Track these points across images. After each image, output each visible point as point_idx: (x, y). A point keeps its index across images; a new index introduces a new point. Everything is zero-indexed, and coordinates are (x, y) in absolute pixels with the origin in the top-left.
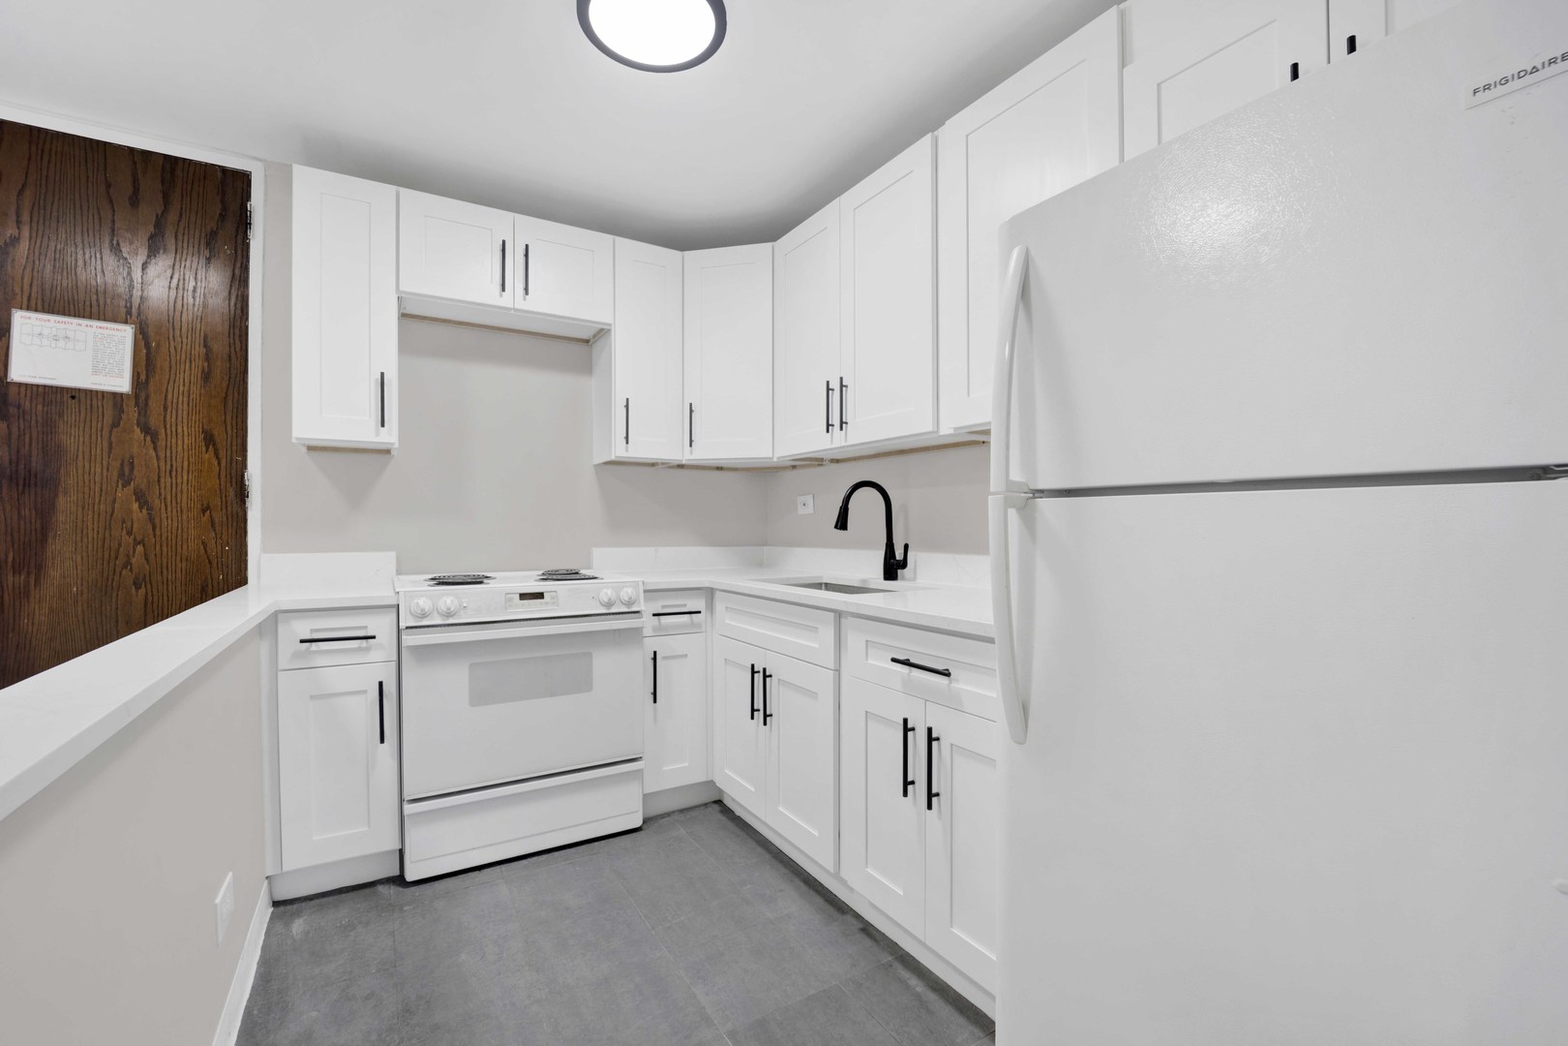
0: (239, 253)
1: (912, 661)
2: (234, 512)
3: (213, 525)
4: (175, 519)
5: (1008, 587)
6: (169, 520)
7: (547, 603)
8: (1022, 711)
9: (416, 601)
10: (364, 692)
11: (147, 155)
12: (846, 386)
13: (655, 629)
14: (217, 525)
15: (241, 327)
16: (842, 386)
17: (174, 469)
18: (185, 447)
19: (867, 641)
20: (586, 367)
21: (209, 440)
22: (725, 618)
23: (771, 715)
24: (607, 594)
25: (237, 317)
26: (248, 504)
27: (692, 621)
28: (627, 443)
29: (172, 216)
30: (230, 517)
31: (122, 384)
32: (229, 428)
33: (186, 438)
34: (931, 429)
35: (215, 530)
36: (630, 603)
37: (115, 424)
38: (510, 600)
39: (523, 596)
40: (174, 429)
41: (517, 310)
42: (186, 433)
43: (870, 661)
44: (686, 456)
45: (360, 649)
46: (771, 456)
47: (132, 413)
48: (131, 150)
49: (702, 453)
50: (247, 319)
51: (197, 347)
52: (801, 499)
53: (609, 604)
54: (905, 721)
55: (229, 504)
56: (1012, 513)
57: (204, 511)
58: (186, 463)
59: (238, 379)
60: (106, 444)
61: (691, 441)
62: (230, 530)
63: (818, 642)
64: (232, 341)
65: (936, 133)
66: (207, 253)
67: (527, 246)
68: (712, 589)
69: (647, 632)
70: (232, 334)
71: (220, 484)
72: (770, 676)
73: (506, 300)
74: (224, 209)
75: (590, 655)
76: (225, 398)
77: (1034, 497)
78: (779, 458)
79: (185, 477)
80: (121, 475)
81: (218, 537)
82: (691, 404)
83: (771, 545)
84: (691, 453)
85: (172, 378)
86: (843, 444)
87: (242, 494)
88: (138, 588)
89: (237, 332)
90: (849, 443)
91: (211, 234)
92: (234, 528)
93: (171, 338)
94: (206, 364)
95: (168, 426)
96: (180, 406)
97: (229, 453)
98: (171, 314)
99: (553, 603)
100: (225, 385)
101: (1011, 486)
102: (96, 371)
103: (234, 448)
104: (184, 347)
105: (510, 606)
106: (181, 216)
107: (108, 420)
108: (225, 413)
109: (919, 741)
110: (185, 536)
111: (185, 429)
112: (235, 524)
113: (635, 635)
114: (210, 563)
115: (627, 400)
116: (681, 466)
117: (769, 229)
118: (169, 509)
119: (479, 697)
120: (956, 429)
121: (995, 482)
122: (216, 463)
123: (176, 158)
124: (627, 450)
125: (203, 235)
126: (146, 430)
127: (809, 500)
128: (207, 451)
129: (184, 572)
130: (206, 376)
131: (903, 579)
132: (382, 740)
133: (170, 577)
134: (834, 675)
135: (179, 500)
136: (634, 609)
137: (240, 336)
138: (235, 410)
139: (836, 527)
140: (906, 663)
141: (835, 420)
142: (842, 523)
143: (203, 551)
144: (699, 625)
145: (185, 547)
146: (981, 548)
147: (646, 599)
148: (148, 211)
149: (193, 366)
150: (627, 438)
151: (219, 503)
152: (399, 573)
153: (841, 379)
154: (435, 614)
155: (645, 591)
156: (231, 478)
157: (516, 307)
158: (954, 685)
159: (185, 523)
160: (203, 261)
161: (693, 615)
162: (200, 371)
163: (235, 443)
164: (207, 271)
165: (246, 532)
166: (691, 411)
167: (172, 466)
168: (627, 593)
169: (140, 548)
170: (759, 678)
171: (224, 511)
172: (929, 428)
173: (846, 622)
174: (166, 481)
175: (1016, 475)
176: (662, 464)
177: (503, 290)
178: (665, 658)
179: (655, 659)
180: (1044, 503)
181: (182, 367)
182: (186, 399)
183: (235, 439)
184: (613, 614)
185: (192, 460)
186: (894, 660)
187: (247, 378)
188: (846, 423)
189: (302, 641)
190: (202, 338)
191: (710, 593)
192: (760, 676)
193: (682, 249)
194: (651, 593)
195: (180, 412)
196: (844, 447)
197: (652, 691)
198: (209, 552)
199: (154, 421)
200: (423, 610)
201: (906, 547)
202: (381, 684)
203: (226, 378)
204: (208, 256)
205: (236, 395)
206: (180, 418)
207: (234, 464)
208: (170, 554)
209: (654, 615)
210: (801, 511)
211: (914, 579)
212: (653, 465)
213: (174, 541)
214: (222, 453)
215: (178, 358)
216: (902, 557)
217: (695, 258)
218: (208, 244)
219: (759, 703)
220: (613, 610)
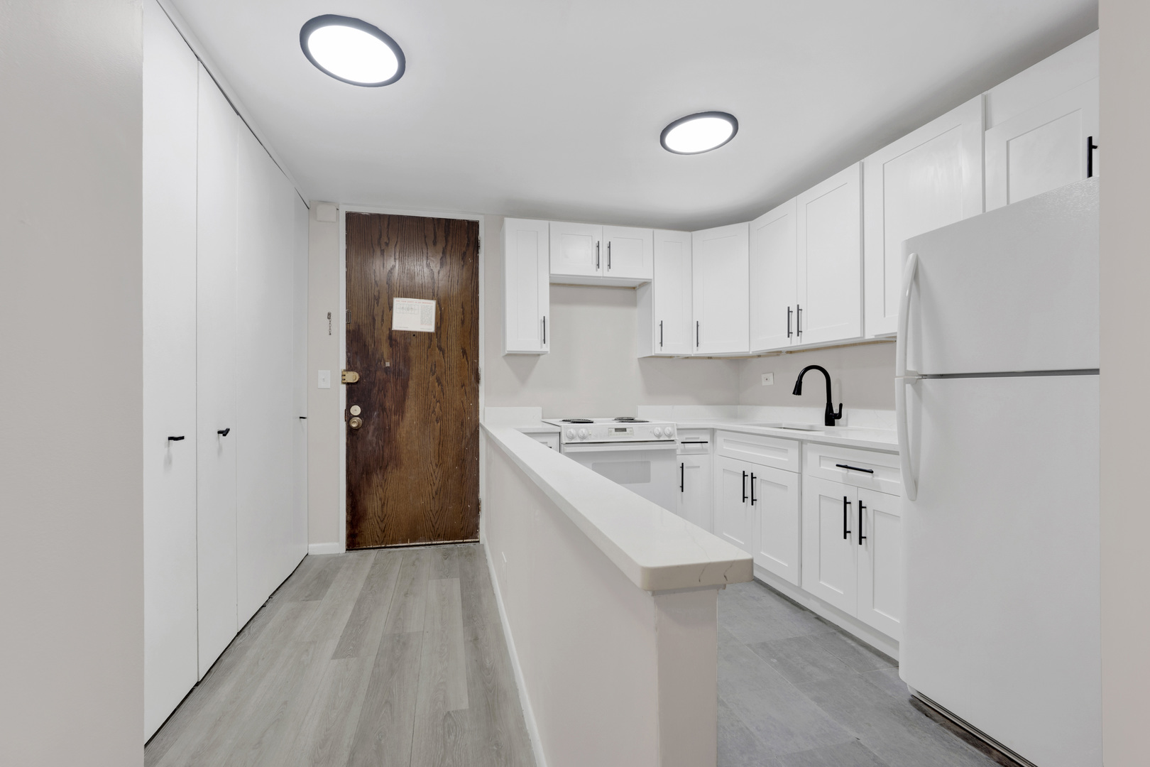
0: (474, 261)
1: (849, 465)
4: (451, 390)
5: (906, 422)
6: (449, 391)
7: (630, 434)
8: (914, 485)
9: (569, 430)
11: (439, 220)
12: (801, 310)
13: (682, 451)
14: (467, 394)
16: (798, 310)
17: (451, 367)
18: (455, 356)
19: (820, 456)
20: (633, 303)
21: (464, 352)
22: (723, 444)
23: (757, 500)
24: (658, 430)
25: (474, 292)
26: (479, 383)
27: (703, 447)
28: (661, 346)
29: (449, 248)
30: (472, 389)
31: (431, 328)
32: (471, 347)
33: (455, 352)
35: (466, 396)
36: (670, 435)
37: (429, 347)
38: (611, 432)
39: (617, 430)
40: (451, 348)
41: (605, 277)
42: (455, 350)
43: (822, 467)
44: (694, 352)
46: (748, 350)
47: (435, 340)
48: (433, 218)
49: (705, 350)
50: (478, 292)
51: (459, 308)
52: (764, 376)
53: (659, 436)
54: (845, 498)
55: (472, 383)
56: (909, 387)
57: (462, 386)
58: (455, 364)
59: (475, 323)
60: (426, 356)
61: (698, 344)
62: (472, 396)
63: (789, 458)
64: (472, 304)
65: (862, 161)
66: (462, 263)
67: (609, 243)
68: (711, 429)
69: (678, 452)
70: (472, 301)
71: (469, 374)
72: (755, 478)
73: (599, 273)
74: (469, 241)
75: (649, 462)
76: (470, 332)
77: (922, 378)
78: (752, 352)
79: (455, 371)
80: (431, 370)
81: (468, 399)
82: (698, 322)
83: (742, 405)
84: (697, 350)
85: (450, 324)
87: (477, 378)
88: (437, 423)
89: (474, 300)
90: (802, 343)
91: (463, 254)
92: (474, 395)
93: (449, 304)
94: (463, 316)
95: (449, 348)
96: (453, 337)
97: (472, 358)
98: (449, 294)
99: (633, 434)
100: (470, 326)
101: (907, 373)
102: (422, 324)
103: (474, 356)
104: (454, 308)
105: (610, 435)
106: (452, 246)
107: (426, 346)
108: (470, 339)
109: (853, 510)
110: (455, 399)
111: (455, 348)
112: (474, 393)
113: (672, 453)
114: (465, 411)
115: (662, 322)
117: (746, 215)
118: (449, 386)
120: (876, 336)
121: (899, 371)
122: (467, 363)
123: (450, 219)
124: (661, 350)
125: (461, 254)
126: (440, 349)
127: (770, 376)
128: (463, 358)
129: (455, 416)
130: (463, 322)
131: (839, 425)
134: (798, 476)
135: (453, 382)
136: (672, 439)
137: (476, 302)
138: (474, 338)
139: (794, 393)
140: (846, 467)
141: (794, 329)
142: (798, 390)
143: (462, 406)
144: (707, 449)
145: (455, 404)
146: (889, 405)
147: (678, 434)
148: (440, 246)
149: (458, 318)
150: (661, 343)
151: (468, 383)
153: (798, 306)
154: (577, 437)
155: (678, 429)
156: (473, 370)
157: (605, 275)
158: (875, 478)
159: (455, 392)
160: (461, 267)
162: (460, 320)
164: (462, 272)
165: (478, 397)
166: (698, 326)
167: (450, 365)
168: (668, 430)
169: (438, 404)
170: (748, 480)
171: (470, 386)
172: (858, 335)
173: (806, 447)
174: (448, 373)
175: (910, 367)
177: (599, 267)
178: (687, 467)
179: (682, 467)
180: (926, 382)
181: (454, 318)
182: (455, 333)
183: (474, 352)
184: (661, 441)
185: (458, 362)
186: (837, 465)
187: (478, 322)
188: (801, 332)
190: (461, 304)
191: (713, 431)
192: (749, 479)
193: (692, 231)
194: (681, 430)
195: (453, 340)
196: (799, 345)
197: (681, 485)
198: (464, 406)
199: (443, 345)
200: (572, 435)
201: (841, 406)
203: (470, 322)
205: (474, 330)
206: (453, 343)
207: (474, 364)
209: (682, 443)
210: (764, 383)
211: (847, 425)
212: (671, 357)
213: (451, 401)
214: (469, 359)
215: (452, 314)
216: (838, 412)
217: (699, 235)
218: (462, 259)
219: (748, 493)
220: (661, 439)
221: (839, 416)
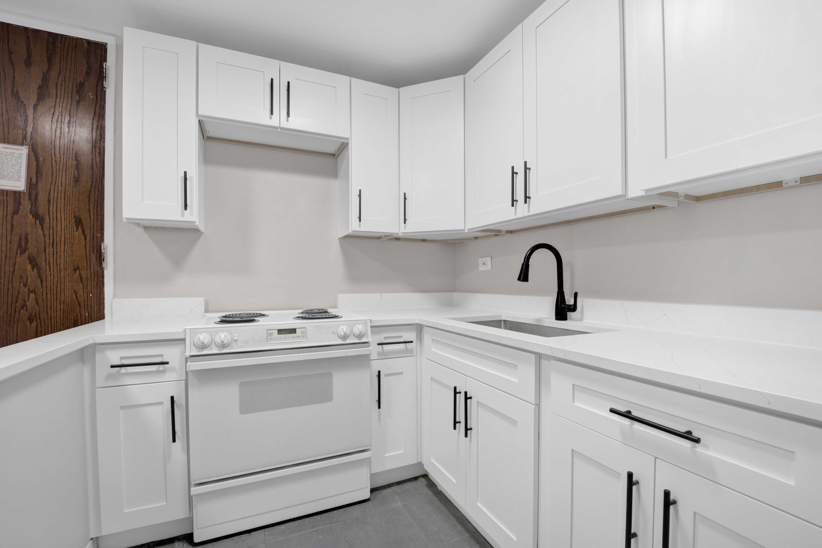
0: (99, 96)
1: (635, 413)
2: (96, 271)
3: (81, 279)
4: (56, 275)
6: (52, 276)
7: (298, 337)
9: (198, 336)
10: (161, 403)
11: (36, 32)
12: (530, 168)
13: (379, 354)
14: (84, 280)
15: (100, 147)
16: (526, 168)
17: (55, 242)
18: (63, 227)
19: (574, 385)
20: (333, 173)
21: (79, 222)
22: (431, 347)
23: (471, 429)
24: (343, 329)
25: (98, 141)
26: (104, 265)
27: (406, 348)
28: (360, 221)
30: (93, 275)
31: (20, 185)
32: (92, 215)
33: (63, 222)
34: (621, 193)
35: (82, 283)
36: (360, 336)
37: (16, 212)
38: (271, 334)
39: (281, 331)
40: (55, 216)
42: (63, 218)
43: (576, 404)
44: (400, 230)
45: (158, 372)
46: (463, 228)
47: (26, 205)
48: (26, 29)
49: (412, 229)
50: (104, 141)
51: (70, 160)
52: (481, 260)
53: (345, 337)
54: (629, 473)
55: (92, 265)
57: (75, 270)
58: (63, 238)
59: (98, 181)
60: (9, 226)
61: (405, 220)
62: (93, 283)
64: (94, 157)
66: (78, 98)
67: (289, 83)
68: (421, 325)
69: (373, 357)
70: (94, 152)
71: (86, 253)
72: (471, 398)
73: (274, 121)
74: (89, 68)
75: (330, 375)
76: (89, 194)
78: (469, 230)
79: (63, 248)
80: (20, 246)
81: (85, 287)
82: (405, 194)
83: (458, 292)
84: (405, 228)
85: (54, 181)
86: (526, 214)
87: (100, 258)
89: (97, 150)
90: (532, 213)
91: (79, 86)
92: (96, 282)
93: (53, 154)
94: (76, 172)
95: (51, 214)
96: (59, 200)
97: (92, 231)
98: (53, 138)
99: (303, 337)
100: (89, 186)
103: (95, 228)
104: (62, 160)
105: (271, 339)
106: (60, 73)
107: (11, 209)
108: (89, 204)
110: (62, 288)
111: (62, 215)
112: (96, 279)
113: (363, 360)
114: (79, 305)
115: (360, 191)
116: (398, 239)
118: (52, 269)
119: (246, 408)
120: (647, 191)
122: (83, 238)
123: (56, 34)
124: (360, 226)
125: (75, 86)
126: (36, 216)
127: (488, 260)
128: (77, 230)
129: (62, 311)
130: (77, 180)
131: (572, 319)
132: (174, 441)
133: (53, 314)
134: (535, 408)
135: (58, 263)
136: (363, 340)
137: (100, 153)
138: (96, 203)
139: (519, 279)
140: (627, 415)
141: (520, 196)
142: (524, 276)
143: (74, 297)
144: (412, 351)
145: (63, 294)
147: (372, 333)
148: (38, 70)
149: (68, 173)
150: (360, 218)
151: (85, 265)
152: (207, 311)
153: (526, 163)
154: (213, 345)
155: (372, 327)
156: (93, 248)
157: (281, 126)
159: (62, 279)
160: (74, 103)
161: (407, 344)
162: (72, 176)
163: (96, 225)
164: (77, 110)
165: (103, 284)
166: (405, 199)
167: (53, 240)
168: (358, 329)
169: (32, 295)
170: (461, 398)
171: (89, 270)
172: (619, 192)
174: (50, 250)
176: (386, 236)
177: (272, 113)
178: (386, 375)
179: (379, 376)
181: (61, 173)
182: (63, 195)
183: (96, 222)
184: (348, 344)
185: (67, 236)
186: (613, 411)
187: (104, 180)
188: (530, 198)
189: (112, 367)
190: (74, 155)
191: (419, 328)
192: (461, 396)
193: (398, 87)
194: (376, 328)
195: (59, 204)
196: (526, 217)
197: (377, 399)
198: (79, 297)
199: (41, 210)
200: (203, 343)
201: (576, 295)
202: (172, 398)
203: (90, 181)
204: (78, 100)
205: (97, 193)
206: (59, 208)
207: (95, 239)
208: (52, 299)
209: (379, 344)
210: (482, 268)
211: (581, 319)
212: (379, 238)
213: (55, 291)
214: (87, 232)
215: (58, 168)
216: (572, 303)
217: (407, 91)
218: (78, 92)
219: (461, 417)
220: (348, 341)
221: (573, 308)
